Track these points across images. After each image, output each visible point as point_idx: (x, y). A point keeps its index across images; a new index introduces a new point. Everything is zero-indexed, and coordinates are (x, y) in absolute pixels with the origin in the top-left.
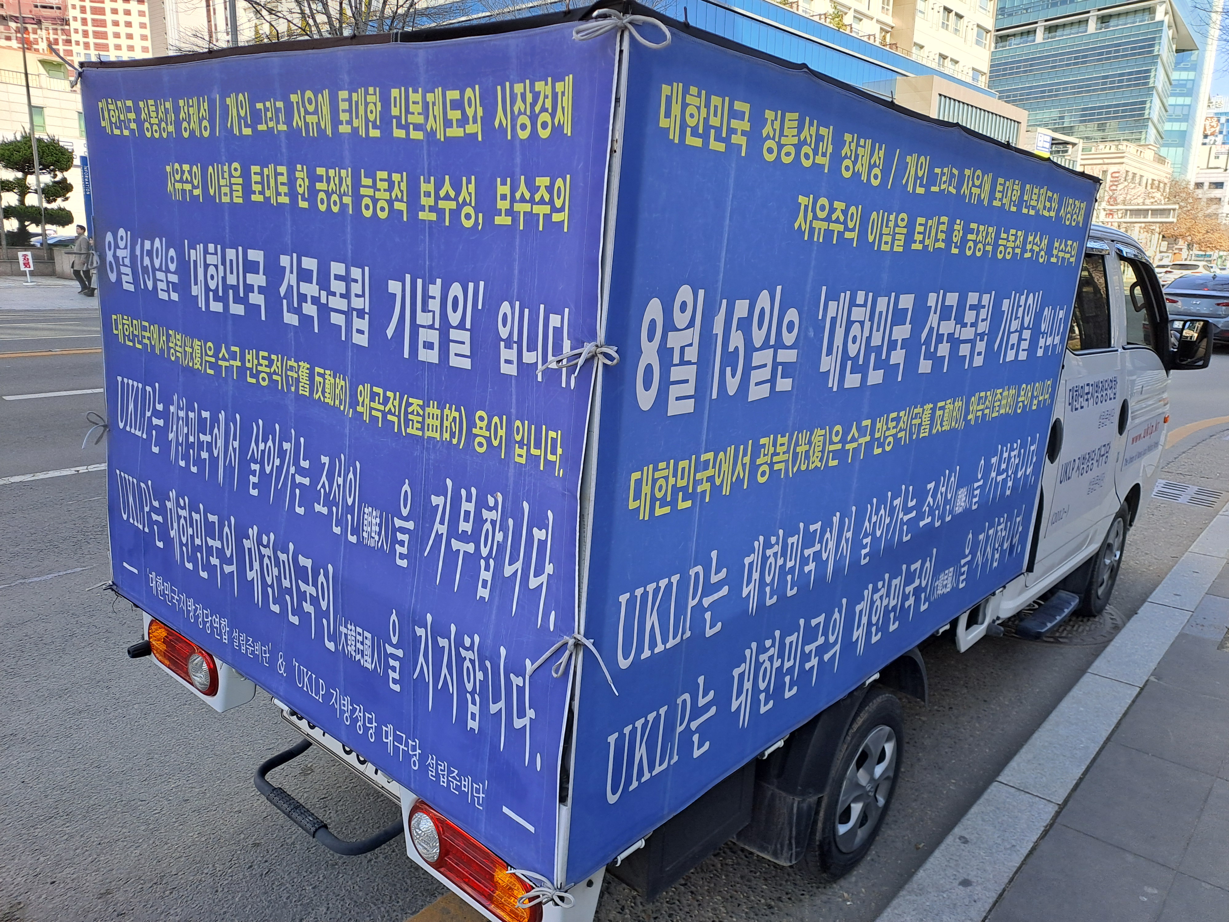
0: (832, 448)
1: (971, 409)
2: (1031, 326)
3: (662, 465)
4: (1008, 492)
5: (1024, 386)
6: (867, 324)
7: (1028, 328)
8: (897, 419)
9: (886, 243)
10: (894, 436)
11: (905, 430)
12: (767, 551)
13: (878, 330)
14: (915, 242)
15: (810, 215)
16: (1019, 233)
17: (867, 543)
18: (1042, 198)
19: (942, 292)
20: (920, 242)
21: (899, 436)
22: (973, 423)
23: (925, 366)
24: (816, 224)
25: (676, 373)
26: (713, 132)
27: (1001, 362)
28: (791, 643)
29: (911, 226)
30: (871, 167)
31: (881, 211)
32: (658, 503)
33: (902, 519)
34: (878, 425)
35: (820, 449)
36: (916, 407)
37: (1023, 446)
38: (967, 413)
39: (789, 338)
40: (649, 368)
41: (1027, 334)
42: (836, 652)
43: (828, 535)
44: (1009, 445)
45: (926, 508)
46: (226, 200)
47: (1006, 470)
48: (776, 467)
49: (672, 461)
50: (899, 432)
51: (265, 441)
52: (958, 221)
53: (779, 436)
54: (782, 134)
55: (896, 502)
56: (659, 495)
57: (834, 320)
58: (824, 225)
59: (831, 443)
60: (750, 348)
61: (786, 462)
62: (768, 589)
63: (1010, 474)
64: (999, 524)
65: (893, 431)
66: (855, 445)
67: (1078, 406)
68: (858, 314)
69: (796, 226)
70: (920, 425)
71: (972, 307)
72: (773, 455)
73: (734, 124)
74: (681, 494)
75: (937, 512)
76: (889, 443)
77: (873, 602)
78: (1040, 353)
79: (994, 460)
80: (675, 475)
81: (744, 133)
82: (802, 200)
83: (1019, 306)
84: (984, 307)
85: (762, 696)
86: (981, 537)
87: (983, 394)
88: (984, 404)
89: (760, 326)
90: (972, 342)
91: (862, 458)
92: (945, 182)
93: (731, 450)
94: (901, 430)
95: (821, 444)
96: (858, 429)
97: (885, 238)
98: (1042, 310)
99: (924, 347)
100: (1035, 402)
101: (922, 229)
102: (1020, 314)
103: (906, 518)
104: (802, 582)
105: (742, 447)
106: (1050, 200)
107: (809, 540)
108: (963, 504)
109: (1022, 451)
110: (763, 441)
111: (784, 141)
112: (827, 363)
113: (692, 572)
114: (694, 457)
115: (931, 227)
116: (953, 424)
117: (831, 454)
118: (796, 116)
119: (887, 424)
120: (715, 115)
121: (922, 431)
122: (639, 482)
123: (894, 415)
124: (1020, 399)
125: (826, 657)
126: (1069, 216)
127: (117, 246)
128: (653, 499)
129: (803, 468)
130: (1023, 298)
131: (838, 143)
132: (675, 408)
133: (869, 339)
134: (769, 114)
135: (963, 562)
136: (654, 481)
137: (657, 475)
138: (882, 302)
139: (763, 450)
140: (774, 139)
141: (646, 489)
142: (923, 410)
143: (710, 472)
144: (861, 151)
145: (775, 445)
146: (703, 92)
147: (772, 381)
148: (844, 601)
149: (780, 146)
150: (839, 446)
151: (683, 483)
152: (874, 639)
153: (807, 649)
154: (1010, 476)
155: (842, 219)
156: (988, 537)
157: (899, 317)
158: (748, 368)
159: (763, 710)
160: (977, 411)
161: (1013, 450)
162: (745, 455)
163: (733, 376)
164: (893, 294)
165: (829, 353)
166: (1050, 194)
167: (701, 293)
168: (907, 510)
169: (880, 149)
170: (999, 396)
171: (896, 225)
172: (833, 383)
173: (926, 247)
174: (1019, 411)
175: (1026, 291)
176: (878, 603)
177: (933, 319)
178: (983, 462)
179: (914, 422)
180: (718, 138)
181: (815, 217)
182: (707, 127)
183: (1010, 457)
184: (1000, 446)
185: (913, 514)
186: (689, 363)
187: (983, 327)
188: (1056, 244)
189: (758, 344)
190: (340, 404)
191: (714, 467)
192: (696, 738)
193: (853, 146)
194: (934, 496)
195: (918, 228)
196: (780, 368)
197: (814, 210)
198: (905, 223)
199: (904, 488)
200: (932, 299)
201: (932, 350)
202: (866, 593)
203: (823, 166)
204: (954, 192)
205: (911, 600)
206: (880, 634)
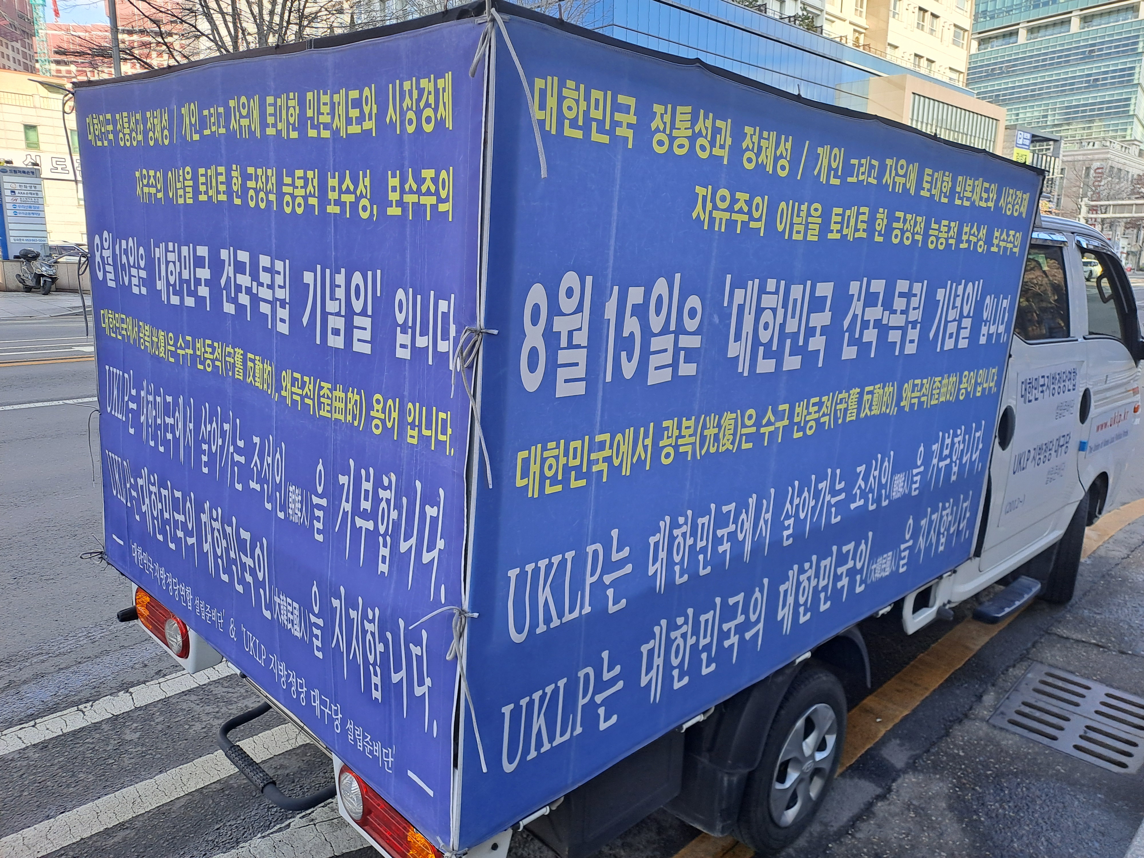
0: (745, 431)
1: (904, 395)
2: (971, 315)
3: (552, 445)
4: (954, 478)
5: (966, 373)
6: (780, 312)
7: (968, 316)
8: (820, 404)
9: (798, 232)
10: (817, 420)
11: (830, 415)
12: (675, 531)
13: (793, 317)
14: (832, 231)
15: (709, 206)
16: (953, 224)
17: (789, 525)
18: (978, 190)
19: (865, 279)
20: (838, 231)
21: (822, 420)
22: (907, 409)
23: (849, 353)
24: (715, 214)
25: (563, 357)
26: (594, 124)
27: (938, 350)
28: (707, 621)
29: (826, 217)
30: (776, 159)
31: (791, 202)
32: (548, 482)
33: (829, 502)
34: (798, 410)
35: (732, 432)
36: (840, 392)
37: (968, 431)
38: (900, 399)
39: (691, 325)
40: (534, 351)
41: (967, 323)
42: (759, 630)
43: (743, 516)
44: (951, 431)
45: (856, 491)
46: (181, 201)
47: (950, 456)
48: (682, 449)
49: (562, 442)
50: (822, 416)
51: (211, 423)
52: (881, 210)
53: (684, 419)
54: (673, 127)
55: (822, 485)
56: (549, 474)
57: (741, 308)
58: (726, 215)
59: (744, 426)
60: (647, 333)
61: (694, 444)
62: (677, 568)
63: (954, 459)
64: (944, 508)
65: (816, 416)
66: (771, 428)
67: (1032, 398)
68: (768, 301)
69: (694, 215)
70: (846, 410)
71: (902, 295)
72: (677, 438)
73: (618, 116)
74: (573, 473)
75: (870, 495)
76: (811, 428)
77: (799, 583)
78: (983, 340)
79: (935, 447)
80: (566, 454)
81: (630, 126)
82: (700, 190)
83: (956, 296)
84: (915, 295)
85: (676, 673)
86: (923, 522)
87: (918, 381)
88: (920, 391)
89: (658, 313)
90: (903, 330)
91: (780, 441)
92: (863, 173)
93: (630, 432)
94: (824, 415)
95: (732, 427)
96: (775, 412)
97: (796, 228)
98: (983, 298)
99: (847, 334)
100: (979, 389)
101: (839, 219)
102: (958, 303)
103: (833, 501)
104: (717, 562)
105: (642, 429)
106: (987, 190)
107: (722, 521)
108: (901, 490)
109: (967, 437)
110: (665, 424)
111: (675, 133)
112: (733, 349)
113: (590, 549)
114: (587, 438)
115: (849, 217)
116: (884, 409)
117: (744, 437)
118: (689, 109)
119: (807, 408)
120: (597, 108)
121: (848, 415)
122: (526, 462)
123: (816, 400)
124: (962, 386)
125: (748, 635)
126: (1010, 206)
127: (103, 248)
128: (543, 478)
129: (713, 450)
130: (961, 288)
131: (738, 136)
132: (563, 390)
133: (783, 326)
134: (658, 108)
135: (903, 547)
136: (543, 460)
137: (546, 454)
138: (796, 291)
139: (666, 432)
140: (664, 131)
141: (534, 468)
142: (849, 395)
143: (607, 453)
144: (764, 143)
145: (679, 428)
146: (582, 86)
147: (675, 365)
148: (766, 581)
149: (672, 139)
150: (753, 430)
151: (577, 462)
152: (802, 620)
153: (725, 627)
154: (955, 462)
155: (746, 209)
156: (931, 522)
157: (816, 304)
158: (646, 353)
159: (677, 685)
160: (912, 398)
161: (957, 436)
162: (646, 436)
163: (629, 360)
164: (809, 283)
165: (738, 338)
166: (987, 185)
167: (589, 279)
168: (834, 493)
169: (786, 140)
170: (937, 384)
171: (809, 215)
172: (743, 368)
173: (844, 237)
174: (961, 398)
175: (963, 281)
176: (805, 583)
177: (857, 307)
178: (922, 448)
179: (838, 407)
180: (601, 130)
181: (715, 207)
182: (588, 119)
183: (953, 444)
184: (941, 434)
185: (843, 496)
186: (578, 347)
187: (915, 315)
188: (997, 234)
189: (656, 329)
190: (268, 388)
191: (611, 447)
192: (601, 711)
193: (755, 139)
194: (866, 479)
195: (835, 219)
196: (682, 353)
197: (713, 200)
198: (819, 213)
199: (829, 471)
200: (854, 287)
201: (857, 336)
202: (791, 573)
203: (722, 158)
204: (875, 182)
205: (845, 581)
206: (809, 615)
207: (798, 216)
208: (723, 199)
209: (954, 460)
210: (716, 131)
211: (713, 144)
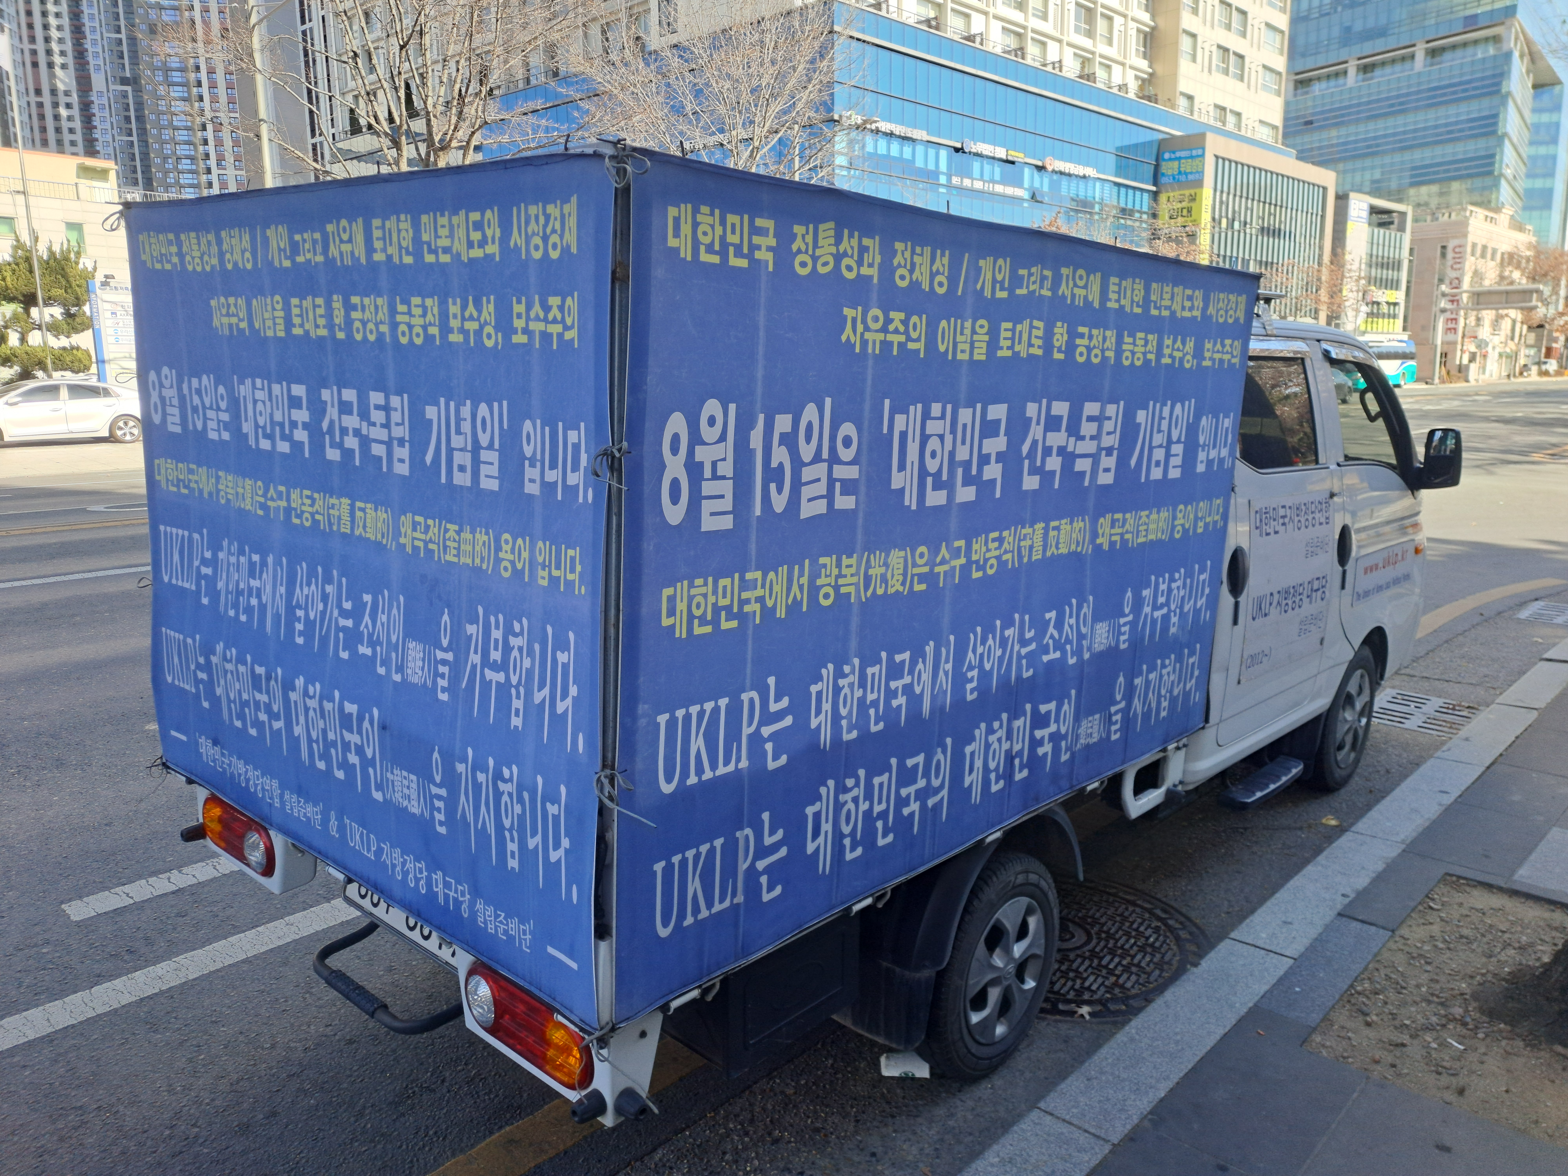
0: (917, 570)
1: (1101, 531)
2: (1183, 439)
3: (699, 582)
4: (1174, 630)
5: (1181, 507)
6: (949, 438)
7: (1178, 443)
8: (1000, 540)
9: (963, 352)
10: (998, 558)
11: (1012, 552)
12: (840, 681)
13: (963, 443)
14: (1002, 348)
15: (860, 328)
16: (1151, 336)
17: (973, 677)
18: (1179, 297)
19: (1044, 401)
20: (1008, 348)
21: (1004, 558)
22: (1105, 548)
23: (1030, 483)
24: (867, 335)
25: (709, 488)
26: (731, 248)
27: (1143, 480)
28: (881, 784)
30: (932, 276)
31: (953, 319)
32: (696, 621)
33: (1019, 652)
34: (975, 546)
35: (901, 571)
36: (1023, 527)
37: (1189, 574)
38: (1094, 536)
39: (846, 454)
40: (675, 483)
41: (1178, 449)
42: (942, 798)
43: (920, 666)
44: (1167, 575)
45: (1049, 641)
46: (270, 333)
47: (1170, 604)
48: (843, 590)
49: (710, 579)
50: (1004, 553)
52: (1059, 324)
53: (844, 557)
54: (815, 246)
55: (1008, 633)
56: (697, 613)
57: (903, 435)
58: (880, 336)
59: (915, 565)
60: (797, 463)
61: (857, 585)
62: (844, 723)
64: (1164, 666)
65: (998, 553)
66: (946, 568)
67: (1271, 531)
68: (933, 427)
69: (844, 338)
70: (1031, 547)
71: (1090, 419)
72: (837, 577)
73: (757, 240)
74: (723, 613)
75: (1068, 647)
76: (992, 566)
78: (1201, 468)
79: (1146, 593)
80: (715, 593)
81: (769, 249)
82: (848, 312)
83: (1162, 418)
84: (1109, 418)
85: (847, 841)
86: (1138, 681)
87: (1119, 516)
88: (1123, 526)
89: (808, 441)
90: (1095, 457)
91: (957, 581)
92: (1034, 284)
93: (783, 570)
94: (1006, 552)
95: (901, 566)
96: (949, 550)
97: (961, 347)
98: (1197, 419)
99: (1026, 462)
100: (1201, 525)
101: (1009, 334)
102: (1165, 425)
103: (1024, 651)
104: (890, 717)
105: (796, 568)
106: (1190, 298)
107: (895, 671)
108: (1106, 641)
109: (1188, 581)
110: (823, 561)
111: (819, 252)
112: (898, 480)
113: (746, 697)
114: (737, 575)
115: (1021, 332)
116: (1074, 547)
117: (916, 578)
118: (832, 226)
119: (986, 544)
120: (733, 232)
121: (1034, 553)
122: (672, 598)
123: (995, 535)
124: (1176, 523)
126: (1222, 312)
127: (162, 386)
128: (691, 617)
129: (880, 592)
130: (1167, 409)
131: (888, 253)
132: (709, 524)
133: (952, 454)
134: (799, 229)
135: (1113, 709)
136: (691, 598)
137: (694, 591)
138: (965, 415)
139: (824, 570)
140: (806, 252)
141: (681, 606)
142: (1034, 531)
143: (759, 592)
144: (917, 259)
145: (839, 566)
146: (717, 211)
147: (830, 496)
149: (815, 258)
150: (926, 569)
151: (727, 601)
152: (994, 788)
153: (904, 791)
154: (1174, 612)
155: (902, 328)
156: (1148, 682)
157: (989, 429)
158: (797, 484)
159: (849, 856)
160: (1111, 535)
161: (1175, 581)
162: (801, 575)
163: (780, 492)
164: (979, 405)
165: (902, 469)
166: (1188, 292)
167: (732, 407)
168: (1024, 643)
169: (943, 255)
170: (1145, 519)
171: (974, 332)
172: (911, 500)
173: (1016, 354)
174: (1177, 536)
175: (1169, 400)
176: (996, 745)
177: (1036, 431)
178: (1129, 594)
179: (1022, 544)
180: (739, 255)
181: (867, 329)
182: (724, 244)
183: (1170, 590)
184: (1153, 577)
185: (1033, 646)
186: (724, 478)
187: (1109, 441)
188: (1208, 346)
189: (807, 458)
190: (383, 537)
191: (763, 586)
192: (764, 880)
193: (908, 254)
194: (1059, 625)
195: (1004, 334)
196: (838, 485)
197: (864, 322)
198: (985, 330)
199: (1017, 616)
200: (1031, 409)
201: (1038, 464)
202: (977, 732)
203: (871, 277)
204: (1049, 294)
205: (1046, 748)
206: (1001, 783)
207: (962, 334)
208: (876, 319)
209: (1173, 607)
210: (863, 250)
211: (860, 263)
